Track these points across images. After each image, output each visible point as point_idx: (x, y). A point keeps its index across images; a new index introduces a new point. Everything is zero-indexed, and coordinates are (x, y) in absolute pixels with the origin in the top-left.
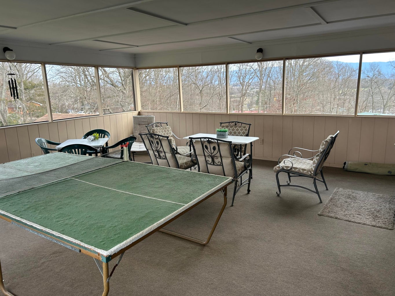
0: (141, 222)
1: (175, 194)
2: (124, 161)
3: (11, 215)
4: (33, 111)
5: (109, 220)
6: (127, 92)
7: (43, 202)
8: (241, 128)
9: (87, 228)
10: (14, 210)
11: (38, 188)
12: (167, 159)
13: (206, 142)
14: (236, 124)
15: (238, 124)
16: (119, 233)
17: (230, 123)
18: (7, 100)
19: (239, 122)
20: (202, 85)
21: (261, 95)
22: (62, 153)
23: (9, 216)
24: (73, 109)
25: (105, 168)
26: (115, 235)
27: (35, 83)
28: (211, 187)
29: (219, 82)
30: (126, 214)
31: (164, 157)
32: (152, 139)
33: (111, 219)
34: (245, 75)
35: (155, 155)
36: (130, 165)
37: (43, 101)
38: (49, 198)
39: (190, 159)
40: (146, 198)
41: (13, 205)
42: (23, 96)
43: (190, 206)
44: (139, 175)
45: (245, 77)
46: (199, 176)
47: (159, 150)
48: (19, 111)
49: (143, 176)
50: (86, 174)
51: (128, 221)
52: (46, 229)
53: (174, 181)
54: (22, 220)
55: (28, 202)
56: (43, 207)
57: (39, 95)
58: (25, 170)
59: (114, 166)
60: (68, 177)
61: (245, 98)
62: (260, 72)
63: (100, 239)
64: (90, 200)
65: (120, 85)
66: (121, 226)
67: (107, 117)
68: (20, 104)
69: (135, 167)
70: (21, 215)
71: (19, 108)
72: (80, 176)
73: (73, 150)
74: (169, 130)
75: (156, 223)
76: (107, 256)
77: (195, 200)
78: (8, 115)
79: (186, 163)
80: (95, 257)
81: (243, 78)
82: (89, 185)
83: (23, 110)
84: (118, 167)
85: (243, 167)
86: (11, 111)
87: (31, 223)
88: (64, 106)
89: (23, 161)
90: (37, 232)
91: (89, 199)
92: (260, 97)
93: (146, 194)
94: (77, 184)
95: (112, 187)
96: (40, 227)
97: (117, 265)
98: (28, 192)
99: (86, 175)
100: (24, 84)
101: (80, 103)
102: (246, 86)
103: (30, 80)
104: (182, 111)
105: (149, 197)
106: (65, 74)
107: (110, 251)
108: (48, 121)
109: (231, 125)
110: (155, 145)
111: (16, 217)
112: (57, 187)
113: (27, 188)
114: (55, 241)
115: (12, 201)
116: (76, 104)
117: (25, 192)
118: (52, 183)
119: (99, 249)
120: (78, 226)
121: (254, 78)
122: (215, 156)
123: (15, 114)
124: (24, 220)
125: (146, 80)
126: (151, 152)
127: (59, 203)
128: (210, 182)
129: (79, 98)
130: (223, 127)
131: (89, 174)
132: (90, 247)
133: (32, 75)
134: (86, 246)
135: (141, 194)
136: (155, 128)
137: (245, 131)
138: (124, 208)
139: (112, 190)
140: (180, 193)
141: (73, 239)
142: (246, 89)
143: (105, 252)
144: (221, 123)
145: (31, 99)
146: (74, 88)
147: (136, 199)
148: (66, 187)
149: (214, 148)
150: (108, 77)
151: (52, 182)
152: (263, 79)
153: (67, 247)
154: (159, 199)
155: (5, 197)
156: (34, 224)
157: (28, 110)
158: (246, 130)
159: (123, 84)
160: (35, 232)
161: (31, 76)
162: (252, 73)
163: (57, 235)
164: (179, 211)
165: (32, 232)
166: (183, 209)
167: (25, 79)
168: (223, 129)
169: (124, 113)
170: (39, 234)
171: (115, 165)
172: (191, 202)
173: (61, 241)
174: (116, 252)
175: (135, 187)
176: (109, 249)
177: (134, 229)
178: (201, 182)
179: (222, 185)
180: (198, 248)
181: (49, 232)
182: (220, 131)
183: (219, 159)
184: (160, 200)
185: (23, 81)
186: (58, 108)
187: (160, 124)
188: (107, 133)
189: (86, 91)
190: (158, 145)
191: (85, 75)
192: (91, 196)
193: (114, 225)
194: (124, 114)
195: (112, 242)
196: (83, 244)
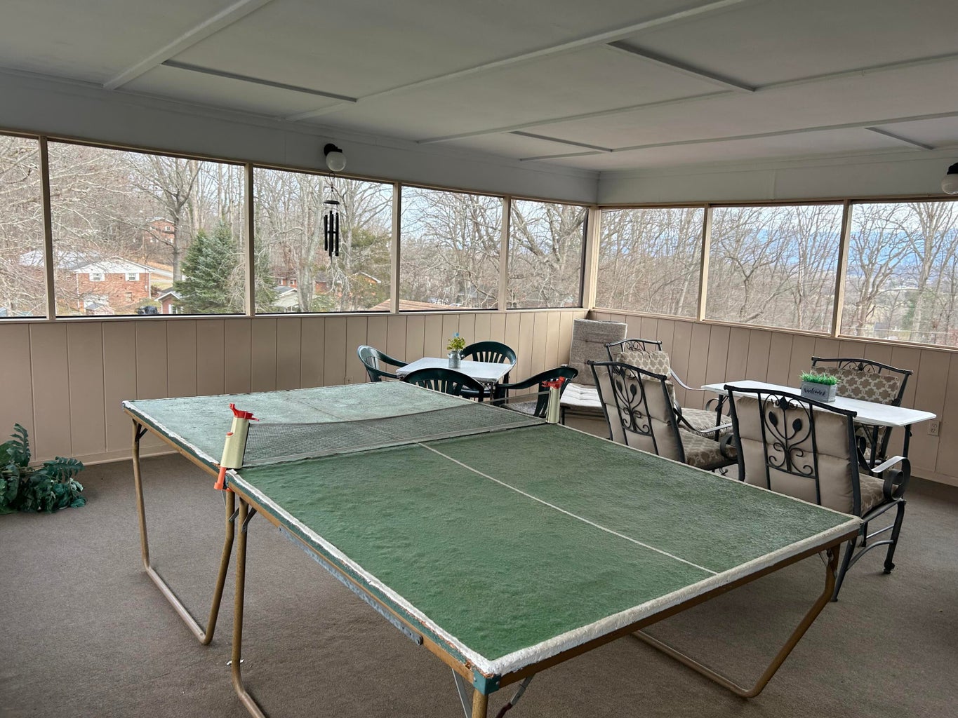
0: (588, 596)
1: (682, 535)
2: (547, 423)
3: (280, 510)
4: (362, 292)
5: (500, 571)
6: (563, 267)
7: (354, 491)
8: (878, 380)
9: (445, 582)
10: (288, 499)
11: (347, 455)
12: (652, 435)
13: (774, 405)
14: (861, 368)
15: (867, 368)
16: (526, 616)
17: (844, 363)
18: (316, 266)
19: (871, 363)
20: (752, 262)
21: (920, 303)
22: (408, 386)
23: (277, 510)
24: (441, 296)
25: (501, 433)
26: (515, 618)
27: (374, 234)
28: (792, 536)
29: (802, 259)
30: (547, 564)
31: (646, 430)
32: (620, 378)
33: (508, 570)
34: (879, 245)
35: (622, 421)
36: (563, 434)
37: (384, 275)
38: (366, 483)
39: (716, 445)
40: (601, 529)
41: (289, 487)
42: (348, 260)
43: (730, 580)
44: (582, 466)
45: (878, 251)
46: (754, 497)
47: (636, 409)
48: (336, 291)
49: (592, 469)
50: (455, 440)
51: (552, 585)
52: (350, 563)
53: (680, 497)
54: (302, 526)
55: (321, 486)
56: (352, 505)
57: (378, 261)
58: (326, 411)
59: (522, 432)
60: (414, 441)
61: (872, 306)
62: (926, 240)
63: (476, 621)
64: (460, 507)
65: (547, 251)
66: (531, 595)
67: (514, 317)
68: (340, 275)
69: (574, 442)
70: (301, 514)
71: (337, 285)
72: (440, 444)
73: (432, 382)
74: (664, 361)
75: (629, 610)
76: (489, 675)
77: (744, 565)
78: (313, 298)
79: (704, 455)
80: (458, 670)
81: (872, 252)
82: (460, 468)
83: (343, 289)
84: (531, 435)
85: (879, 494)
86: (320, 290)
87: (319, 539)
88: (423, 289)
89: (326, 392)
90: (331, 564)
91: (458, 503)
92: (919, 307)
93: (601, 518)
94: (432, 462)
95: (514, 483)
96: (337, 553)
97: (510, 706)
98: (326, 461)
99: (455, 442)
100: (353, 236)
101: (456, 286)
102: (878, 274)
103: (365, 227)
104: (702, 317)
105: (608, 530)
106: (435, 220)
107: (498, 662)
108: (389, 312)
109: (847, 368)
110: (625, 394)
111: (290, 517)
112: (387, 460)
113: (324, 452)
114: (366, 599)
115: (289, 477)
116: (447, 286)
117: (319, 460)
118: (378, 450)
119: (469, 650)
120: (424, 570)
121: (905, 255)
122: (797, 446)
123: (328, 295)
124: (306, 527)
125: (610, 244)
126: (612, 412)
127: (387, 501)
128: (791, 521)
129: (455, 273)
130: (820, 370)
131: (462, 441)
132: (447, 636)
133: (370, 218)
134: (439, 631)
135: (587, 515)
136: (628, 353)
137: (889, 390)
138: (541, 545)
139: (514, 491)
140: (698, 536)
141: (409, 604)
142: (877, 283)
143: (486, 664)
144: (815, 360)
145: (361, 268)
146: (450, 250)
147: (573, 528)
148: (408, 463)
149: (798, 425)
150: (524, 231)
151: (378, 447)
152: (933, 261)
153: (392, 621)
154: (636, 542)
155: (276, 466)
156: (326, 541)
157: (352, 290)
158: (893, 387)
159: (554, 249)
160: (324, 562)
161: (368, 220)
162: (901, 241)
163: (372, 583)
164: (695, 588)
165: (318, 561)
166: (708, 585)
167: (355, 225)
168: (823, 377)
169: (554, 312)
170: (334, 571)
171: (525, 429)
172: (733, 570)
173: (379, 602)
174: (515, 669)
175: (572, 493)
176: (497, 658)
177: (568, 613)
178: (760, 515)
179: (829, 535)
180: (725, 702)
181: (355, 570)
182: (813, 381)
183: (810, 459)
184: (640, 544)
185: (353, 229)
186: (410, 291)
187: (641, 343)
188: (509, 353)
189: (473, 259)
190: (634, 396)
191: (476, 224)
192: (462, 498)
193: (514, 589)
194: (554, 315)
195: (506, 637)
196: (430, 623)
